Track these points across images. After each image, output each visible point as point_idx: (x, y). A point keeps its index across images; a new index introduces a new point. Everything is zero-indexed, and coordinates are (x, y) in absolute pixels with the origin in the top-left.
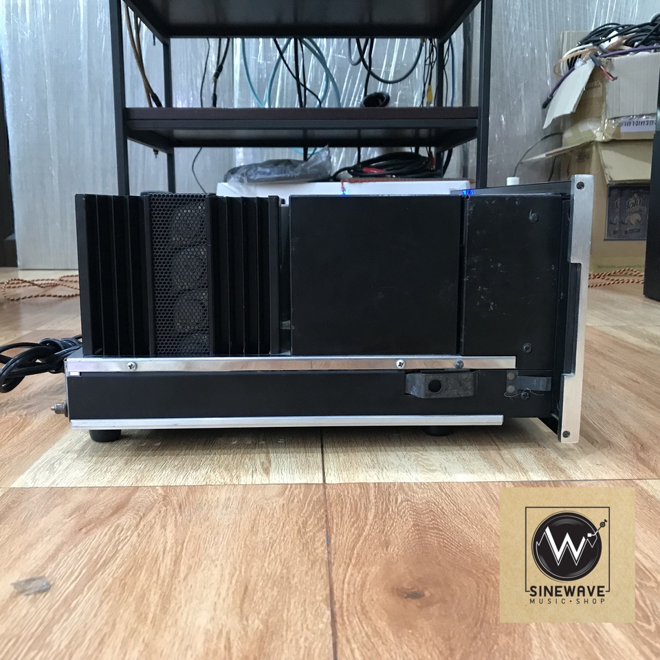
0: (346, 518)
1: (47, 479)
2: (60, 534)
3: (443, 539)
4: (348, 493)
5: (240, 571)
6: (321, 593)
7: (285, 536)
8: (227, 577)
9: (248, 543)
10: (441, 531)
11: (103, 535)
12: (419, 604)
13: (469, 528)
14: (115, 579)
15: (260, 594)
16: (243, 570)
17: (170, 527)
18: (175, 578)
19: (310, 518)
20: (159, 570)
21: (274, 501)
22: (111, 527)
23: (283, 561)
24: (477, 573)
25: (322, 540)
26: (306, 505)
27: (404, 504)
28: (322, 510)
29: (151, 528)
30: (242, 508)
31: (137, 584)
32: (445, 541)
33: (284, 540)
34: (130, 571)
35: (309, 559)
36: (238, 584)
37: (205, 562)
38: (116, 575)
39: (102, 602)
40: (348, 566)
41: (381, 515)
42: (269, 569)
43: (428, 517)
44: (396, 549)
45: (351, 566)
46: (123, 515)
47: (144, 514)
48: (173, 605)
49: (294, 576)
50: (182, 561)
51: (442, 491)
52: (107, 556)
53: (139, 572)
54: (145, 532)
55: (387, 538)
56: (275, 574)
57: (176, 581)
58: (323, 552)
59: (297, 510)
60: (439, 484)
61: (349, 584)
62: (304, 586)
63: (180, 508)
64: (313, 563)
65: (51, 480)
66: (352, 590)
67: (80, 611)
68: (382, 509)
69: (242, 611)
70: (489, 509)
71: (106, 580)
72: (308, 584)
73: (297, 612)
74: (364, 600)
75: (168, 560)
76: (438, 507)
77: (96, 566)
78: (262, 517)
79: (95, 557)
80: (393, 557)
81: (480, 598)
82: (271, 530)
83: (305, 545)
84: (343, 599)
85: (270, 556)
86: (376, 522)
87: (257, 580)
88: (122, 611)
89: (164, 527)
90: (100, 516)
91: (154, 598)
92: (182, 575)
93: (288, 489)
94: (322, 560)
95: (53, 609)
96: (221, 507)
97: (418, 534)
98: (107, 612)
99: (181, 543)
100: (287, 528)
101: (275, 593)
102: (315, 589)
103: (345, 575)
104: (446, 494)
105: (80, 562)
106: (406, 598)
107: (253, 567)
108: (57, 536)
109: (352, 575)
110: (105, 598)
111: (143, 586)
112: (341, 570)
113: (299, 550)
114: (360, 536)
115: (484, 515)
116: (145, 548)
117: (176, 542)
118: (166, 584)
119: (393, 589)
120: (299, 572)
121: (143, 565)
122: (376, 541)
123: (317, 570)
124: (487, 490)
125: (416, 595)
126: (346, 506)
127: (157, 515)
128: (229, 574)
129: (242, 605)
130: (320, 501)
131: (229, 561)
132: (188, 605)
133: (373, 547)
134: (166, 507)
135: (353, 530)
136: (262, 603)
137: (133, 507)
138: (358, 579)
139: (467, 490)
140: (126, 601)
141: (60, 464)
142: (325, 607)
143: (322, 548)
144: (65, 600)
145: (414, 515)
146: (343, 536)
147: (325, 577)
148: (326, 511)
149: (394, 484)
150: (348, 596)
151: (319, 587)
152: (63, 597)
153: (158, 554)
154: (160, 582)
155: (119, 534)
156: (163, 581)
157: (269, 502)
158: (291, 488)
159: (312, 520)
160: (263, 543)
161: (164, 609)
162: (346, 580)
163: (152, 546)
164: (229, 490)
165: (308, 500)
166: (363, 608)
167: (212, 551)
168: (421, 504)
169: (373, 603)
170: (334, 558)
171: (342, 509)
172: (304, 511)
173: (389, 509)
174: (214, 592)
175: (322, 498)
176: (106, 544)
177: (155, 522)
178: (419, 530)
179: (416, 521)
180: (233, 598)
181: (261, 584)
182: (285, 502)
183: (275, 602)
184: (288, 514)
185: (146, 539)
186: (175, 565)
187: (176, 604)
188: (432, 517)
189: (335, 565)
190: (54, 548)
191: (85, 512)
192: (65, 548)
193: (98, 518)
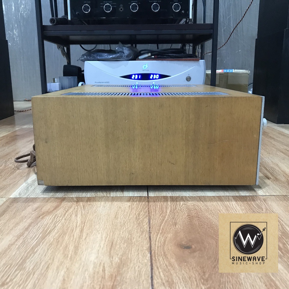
0: (157, 212)
1: (26, 194)
2: (30, 218)
3: (201, 222)
4: (158, 201)
5: (110, 236)
6: (146, 246)
7: (130, 220)
8: (104, 238)
9: (113, 223)
10: (200, 218)
11: (49, 220)
12: (190, 251)
13: (213, 217)
14: (54, 239)
15: (118, 246)
16: (111, 235)
17: (79, 216)
18: (81, 239)
19: (141, 212)
20: (74, 235)
21: (125, 204)
22: (53, 216)
23: (129, 231)
24: (216, 237)
25: (146, 222)
26: (140, 206)
27: (183, 206)
28: (147, 208)
29: (71, 216)
30: (111, 207)
31: (64, 241)
32: (202, 223)
33: (129, 222)
34: (61, 235)
35: (140, 230)
36: (109, 241)
37: (94, 231)
38: (55, 237)
39: (48, 249)
40: (158, 234)
41: (173, 211)
42: (123, 235)
43: (194, 212)
44: (179, 226)
45: (159, 234)
46: (58, 210)
47: (68, 210)
48: (79, 251)
49: (134, 238)
50: (84, 231)
51: (201, 200)
52: (51, 228)
53: (65, 236)
54: (68, 218)
55: (175, 222)
56: (125, 237)
57: (81, 240)
58: (147, 227)
59: (135, 208)
60: (199, 197)
61: (158, 242)
62: (138, 243)
63: (84, 207)
64: (143, 232)
65: (27, 194)
66: (160, 245)
67: (38, 254)
68: (173, 208)
69: (110, 254)
70: (221, 208)
71: (50, 239)
72: (140, 242)
73: (135, 254)
74: (165, 249)
75: (78, 230)
76: (199, 207)
77: (46, 233)
78: (120, 211)
79: (46, 229)
80: (178, 230)
81: (217, 249)
82: (124, 217)
83: (139, 224)
84: (155, 248)
85: (123, 229)
86: (171, 214)
87: (117, 240)
88: (57, 253)
89: (76, 216)
90: (48, 210)
91: (71, 248)
92: (84, 237)
93: (132, 199)
94: (146, 231)
95: (27, 252)
96: (102, 207)
97: (189, 220)
98: (50, 254)
99: (83, 223)
100: (131, 216)
101: (125, 246)
102: (143, 244)
103: (157, 238)
104: (202, 201)
105: (39, 231)
106: (184, 248)
107: (115, 234)
108: (29, 220)
109: (160, 238)
110: (50, 248)
111: (67, 242)
112: (155, 236)
113: (136, 226)
114: (163, 220)
115: (219, 211)
116: (68, 225)
117: (82, 222)
118: (77, 241)
119: (178, 244)
120: (136, 236)
121: (67, 233)
122: (170, 222)
123: (144, 236)
124: (221, 200)
125: (188, 247)
126: (157, 207)
127: (73, 210)
128: (105, 237)
129: (110, 251)
130: (146, 204)
131: (105, 231)
132: (86, 251)
133: (169, 225)
134: (77, 206)
135: (160, 217)
136: (119, 250)
137: (63, 207)
138: (162, 240)
139: (212, 200)
140: (59, 249)
141: (31, 187)
142: (147, 252)
143: (147, 226)
144: (32, 248)
145: (188, 211)
146: (156, 220)
147: (148, 239)
148: (149, 209)
149: (179, 197)
150: (158, 247)
151: (145, 243)
152: (31, 247)
153: (74, 228)
154: (74, 241)
155: (56, 219)
156: (76, 240)
157: (123, 204)
158: (133, 198)
159: (142, 213)
160: (120, 223)
161: (76, 253)
162: (157, 240)
163: (71, 224)
164: (106, 199)
165: (141, 204)
166: (164, 253)
167: (97, 227)
168: (191, 206)
169: (169, 251)
170: (152, 230)
171: (156, 208)
172: (139, 209)
173: (176, 208)
174: (98, 245)
175: (147, 203)
176: (51, 223)
177: (73, 213)
178: (190, 217)
179: (189, 214)
180: (106, 248)
181: (119, 242)
182: (130, 205)
183: (125, 250)
184: (132, 210)
185: (68, 221)
186: (81, 233)
187: (81, 250)
188: (196, 212)
189: (152, 233)
190: (28, 224)
191: (42, 209)
192: (33, 225)
193: (47, 212)
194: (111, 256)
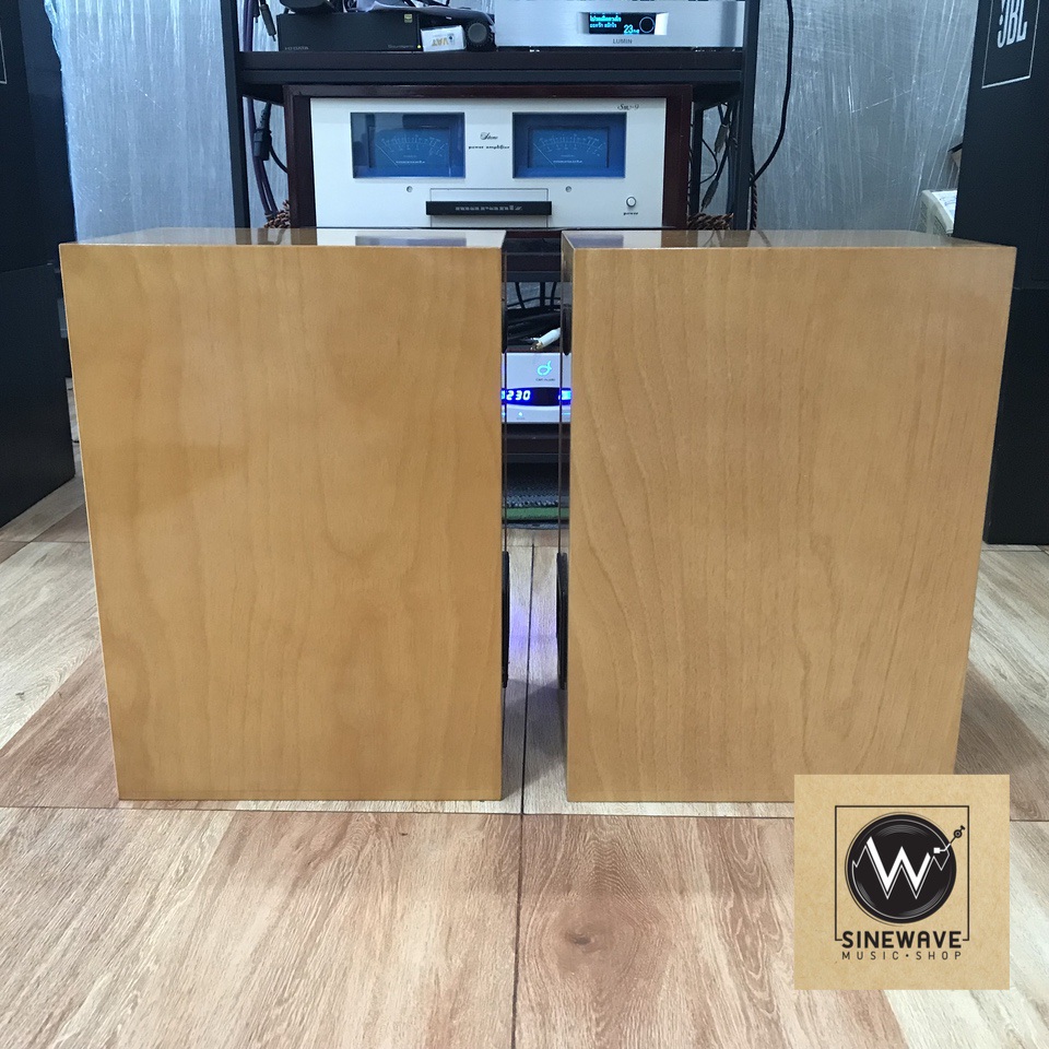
0: (537, 857)
2: (293, 867)
5: (445, 914)
6: (509, 937)
7: (483, 877)
8: (435, 918)
9: (452, 883)
10: (618, 875)
11: (328, 872)
12: (584, 949)
13: (643, 872)
14: (345, 917)
15: (461, 936)
16: (447, 912)
17: (385, 863)
18: (394, 918)
19: (506, 857)
20: (380, 909)
21: (475, 835)
22: (334, 862)
24: (637, 922)
25: (514, 882)
26: (503, 842)
27: (591, 843)
28: (517, 848)
29: (369, 864)
31: (364, 923)
32: (618, 887)
33: (482, 880)
35: (502, 901)
36: (444, 925)
37: (417, 902)
38: (345, 914)
39: (339, 939)
40: (534, 910)
41: (568, 857)
42: (469, 911)
43: (610, 860)
45: (536, 910)
46: (343, 848)
47: (361, 848)
48: (394, 943)
49: (488, 919)
50: (398, 900)
51: (629, 828)
52: (336, 893)
53: (364, 912)
54: (365, 868)
56: (474, 917)
57: (395, 922)
58: (514, 895)
59: (495, 847)
60: (628, 817)
61: (532, 928)
62: (496, 929)
64: (505, 906)
66: (534, 934)
68: (571, 848)
71: (339, 918)
72: (500, 927)
74: (542, 944)
75: (387, 898)
76: (621, 848)
77: (329, 902)
78: (464, 854)
79: (327, 894)
81: (634, 945)
82: (471, 870)
83: (500, 886)
84: (525, 942)
85: (470, 898)
86: (563, 863)
87: (459, 922)
89: (380, 863)
90: (323, 848)
91: (379, 937)
92: (399, 915)
93: (488, 820)
94: (513, 903)
96: (428, 842)
97: (597, 878)
99: (395, 882)
100: (485, 867)
101: (473, 935)
102: (505, 933)
103: (530, 919)
104: (632, 832)
105: (315, 901)
106: (576, 943)
107: (455, 909)
108: (291, 871)
109: (536, 918)
111: (369, 925)
112: (527, 914)
113: (494, 892)
114: (547, 878)
115: (660, 858)
116: (366, 886)
117: (392, 879)
118: (387, 924)
119: (566, 934)
120: (493, 915)
121: (365, 906)
122: (560, 885)
123: (508, 913)
125: (584, 941)
126: (539, 843)
127: (372, 848)
128: (437, 914)
129: (447, 945)
130: (516, 837)
131: (436, 902)
134: (379, 839)
135: (542, 871)
137: (351, 839)
138: (540, 924)
143: (514, 891)
144: (311, 934)
145: (597, 857)
147: (514, 921)
148: (521, 849)
150: (530, 939)
151: (508, 930)
154: (382, 922)
155: (342, 870)
156: (385, 921)
157: (470, 836)
158: (491, 818)
159: (507, 859)
161: (388, 948)
162: (530, 925)
164: (435, 821)
165: (506, 835)
166: (540, 950)
167: (422, 891)
168: (607, 844)
169: (549, 947)
170: (523, 902)
171: (535, 847)
172: (501, 849)
173: (576, 848)
174: (425, 933)
175: (518, 833)
176: (334, 881)
177: (372, 857)
178: (597, 874)
179: (598, 864)
180: (440, 938)
181: (461, 926)
182: (484, 837)
183: (473, 944)
184: (487, 852)
185: (366, 877)
186: (392, 904)
189: (523, 909)
190: (292, 882)
191: (309, 844)
192: (300, 883)
193: (322, 851)
194: (448, 957)
